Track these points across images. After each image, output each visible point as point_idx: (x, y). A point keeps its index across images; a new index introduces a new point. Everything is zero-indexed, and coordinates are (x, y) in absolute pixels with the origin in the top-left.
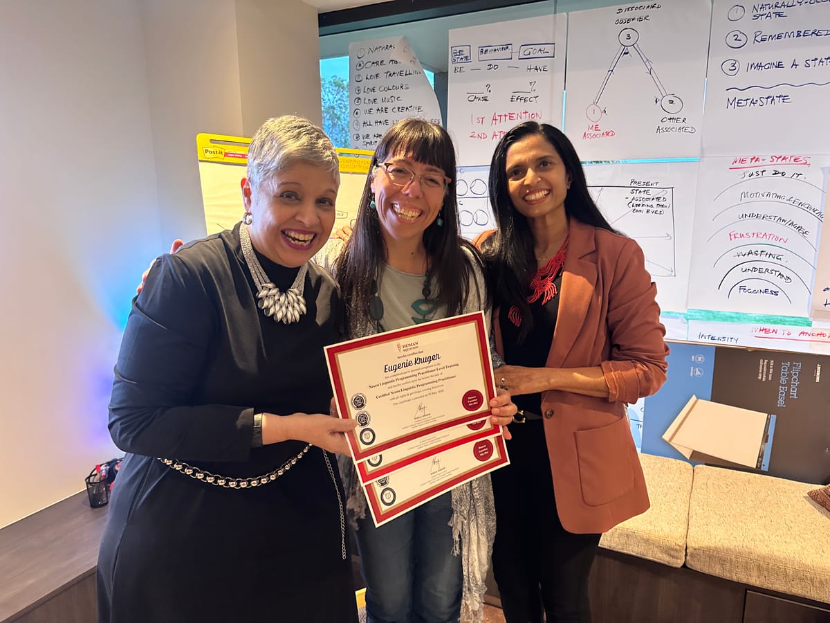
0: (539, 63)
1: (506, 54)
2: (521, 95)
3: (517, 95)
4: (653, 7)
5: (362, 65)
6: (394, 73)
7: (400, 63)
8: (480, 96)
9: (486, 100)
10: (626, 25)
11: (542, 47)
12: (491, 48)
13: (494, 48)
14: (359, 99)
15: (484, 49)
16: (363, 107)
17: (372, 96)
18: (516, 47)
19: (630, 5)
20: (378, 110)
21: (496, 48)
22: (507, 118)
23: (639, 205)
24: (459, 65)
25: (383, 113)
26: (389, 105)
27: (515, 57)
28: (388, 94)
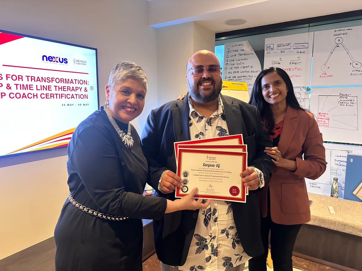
0: (302, 50)
1: (288, 47)
2: (294, 62)
3: (292, 62)
4: (349, 29)
5: (229, 52)
6: (242, 54)
7: (245, 50)
8: (277, 62)
9: (279, 64)
10: (338, 36)
11: (303, 44)
12: (282, 45)
13: (283, 45)
14: (227, 64)
15: (279, 45)
16: (229, 67)
17: (233, 63)
18: (292, 45)
19: (340, 29)
20: (235, 68)
21: (284, 45)
22: (288, 70)
23: (343, 103)
24: (269, 51)
25: (237, 69)
26: (240, 66)
27: (292, 48)
28: (239, 62)
